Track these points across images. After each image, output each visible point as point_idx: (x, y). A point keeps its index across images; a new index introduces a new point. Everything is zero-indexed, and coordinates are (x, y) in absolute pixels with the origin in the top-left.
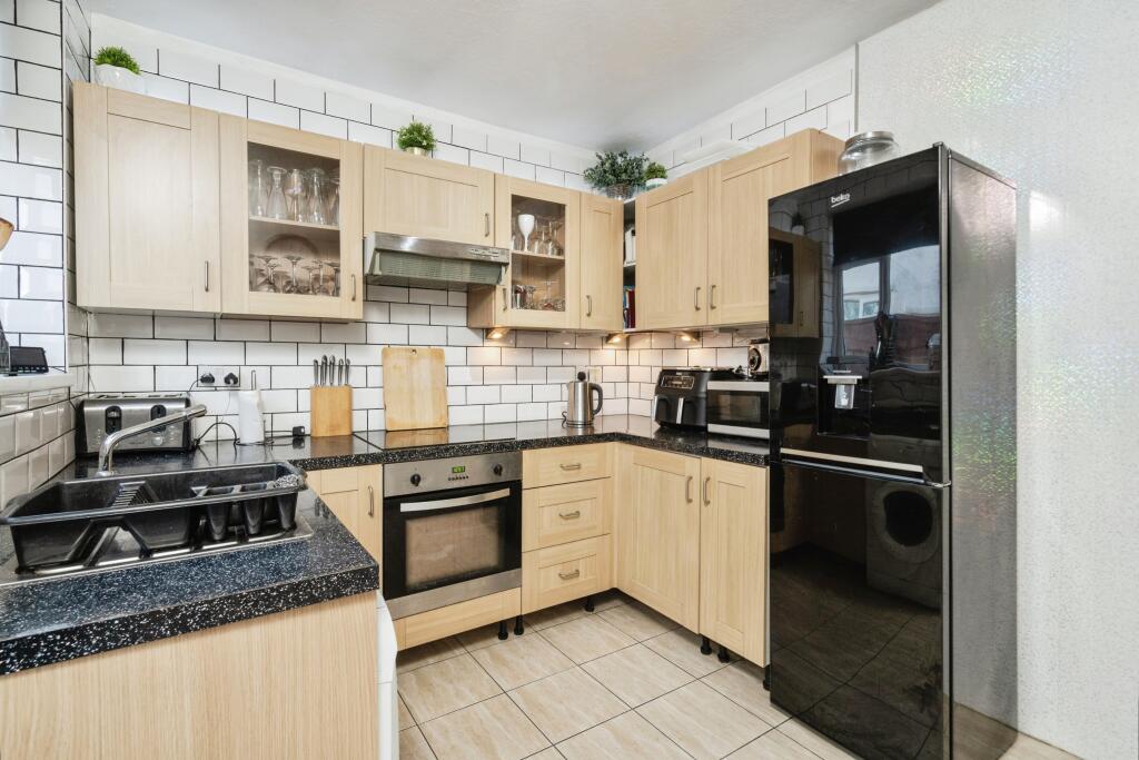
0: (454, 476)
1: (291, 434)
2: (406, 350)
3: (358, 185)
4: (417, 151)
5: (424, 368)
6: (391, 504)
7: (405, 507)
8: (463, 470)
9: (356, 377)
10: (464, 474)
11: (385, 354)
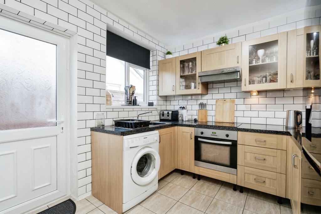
0: (213, 134)
1: (194, 120)
2: (223, 100)
3: (200, 61)
4: (223, 44)
5: (228, 105)
6: (196, 138)
7: (199, 139)
8: (215, 133)
9: (208, 107)
10: (215, 134)
11: (216, 102)
